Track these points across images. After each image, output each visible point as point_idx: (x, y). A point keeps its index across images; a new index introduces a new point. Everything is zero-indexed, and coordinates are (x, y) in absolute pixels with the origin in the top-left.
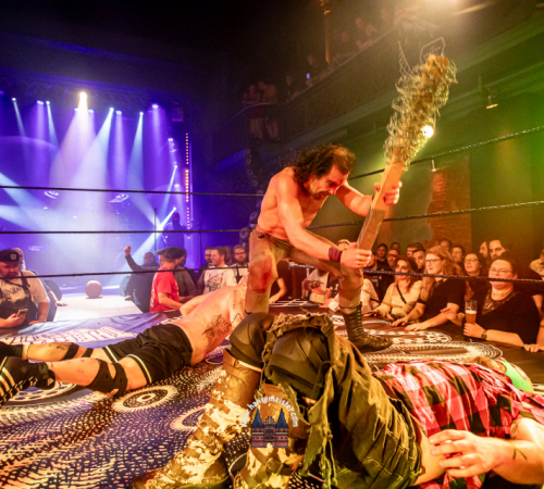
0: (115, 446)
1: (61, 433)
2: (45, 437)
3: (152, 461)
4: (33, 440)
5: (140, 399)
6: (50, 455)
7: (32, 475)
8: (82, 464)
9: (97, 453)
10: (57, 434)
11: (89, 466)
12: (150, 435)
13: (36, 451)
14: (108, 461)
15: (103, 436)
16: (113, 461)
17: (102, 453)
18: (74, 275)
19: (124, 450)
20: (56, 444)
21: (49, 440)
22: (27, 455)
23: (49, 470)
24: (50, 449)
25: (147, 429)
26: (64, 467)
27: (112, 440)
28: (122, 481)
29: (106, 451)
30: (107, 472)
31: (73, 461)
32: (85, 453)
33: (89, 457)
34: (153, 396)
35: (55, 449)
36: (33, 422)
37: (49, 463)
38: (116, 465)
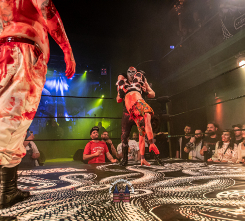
0: (80, 202)
1: (50, 198)
2: (42, 199)
3: (103, 207)
4: (35, 200)
5: (91, 188)
6: (45, 205)
7: (36, 211)
8: (63, 208)
9: (71, 204)
10: (48, 198)
11: (67, 209)
12: (100, 199)
13: (38, 204)
14: (77, 207)
15: (73, 199)
16: (80, 207)
17: (73, 204)
19: (86, 204)
20: (48, 202)
22: (32, 205)
23: (45, 210)
24: (44, 203)
25: (97, 197)
26: (53, 209)
27: (78, 200)
28: (86, 214)
29: (75, 204)
30: (78, 211)
31: (58, 207)
32: (64, 204)
33: (63, 206)
34: (98, 187)
35: (47, 203)
36: (35, 195)
37: (45, 207)
38: (82, 209)
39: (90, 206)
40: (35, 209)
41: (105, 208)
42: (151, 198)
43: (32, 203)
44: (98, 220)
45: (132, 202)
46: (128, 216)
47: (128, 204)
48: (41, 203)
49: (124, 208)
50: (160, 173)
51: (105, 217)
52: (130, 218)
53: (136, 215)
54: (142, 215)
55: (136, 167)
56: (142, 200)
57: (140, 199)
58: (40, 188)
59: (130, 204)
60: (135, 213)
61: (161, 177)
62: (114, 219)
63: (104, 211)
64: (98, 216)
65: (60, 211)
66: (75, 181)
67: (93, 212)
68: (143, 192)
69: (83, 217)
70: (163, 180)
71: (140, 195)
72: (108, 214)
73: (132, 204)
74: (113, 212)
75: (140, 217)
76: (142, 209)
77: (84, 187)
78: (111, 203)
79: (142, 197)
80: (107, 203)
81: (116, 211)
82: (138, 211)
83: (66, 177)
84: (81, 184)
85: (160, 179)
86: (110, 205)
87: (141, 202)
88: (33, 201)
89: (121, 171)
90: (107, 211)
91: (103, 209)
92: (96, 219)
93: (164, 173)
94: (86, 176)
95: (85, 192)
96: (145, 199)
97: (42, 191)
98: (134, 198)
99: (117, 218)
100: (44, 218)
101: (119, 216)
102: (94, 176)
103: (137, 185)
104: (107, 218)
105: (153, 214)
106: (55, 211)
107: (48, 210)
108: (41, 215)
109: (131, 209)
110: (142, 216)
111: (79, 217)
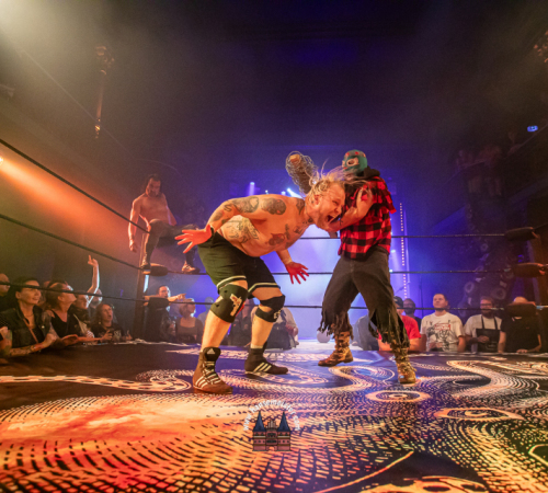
2: (312, 402)
3: (426, 431)
4: (303, 402)
5: (392, 396)
6: (322, 411)
7: (310, 417)
9: (365, 417)
10: (322, 403)
11: (361, 423)
13: (309, 408)
14: (377, 422)
16: (382, 424)
17: (369, 418)
18: (316, 307)
19: (391, 420)
20: (325, 408)
21: (316, 405)
22: (301, 408)
23: (324, 418)
24: (319, 408)
26: (337, 419)
28: (398, 436)
30: (380, 429)
31: (344, 417)
32: (353, 415)
33: (353, 419)
34: (405, 396)
36: (299, 394)
37: (322, 415)
38: (387, 426)
39: (400, 424)
40: (308, 414)
41: (429, 431)
42: (522, 428)
43: (300, 405)
44: (423, 449)
45: (483, 429)
46: (484, 453)
47: (476, 432)
48: (313, 408)
49: (470, 438)
50: (527, 379)
51: (436, 446)
52: (489, 458)
53: (499, 453)
54: (514, 455)
55: (468, 365)
56: (504, 429)
57: (500, 427)
58: (303, 382)
59: (480, 431)
60: (495, 450)
61: (532, 389)
62: (456, 455)
63: (430, 437)
64: (420, 443)
65: (349, 424)
66: (357, 379)
67: (409, 434)
68: (501, 414)
69: (393, 439)
70: (539, 396)
71: (497, 419)
72: (440, 443)
73: (486, 433)
74: (449, 440)
75: (511, 459)
76: (510, 445)
77: (379, 392)
78: (441, 424)
79: (502, 421)
80: (432, 425)
81: (456, 441)
82: (502, 447)
83: (342, 371)
84: (370, 385)
85: (530, 393)
86: (439, 429)
87: (503, 431)
88: (299, 402)
89: (439, 368)
90: (437, 438)
91: (426, 433)
92: (419, 448)
93: (536, 380)
94: (374, 370)
95: (384, 403)
96: (510, 427)
97: (309, 390)
98: (484, 422)
99: (460, 452)
100: (328, 429)
101: (464, 450)
102: (389, 374)
103: (482, 399)
104: (440, 450)
105: (538, 458)
106: (341, 422)
107: (330, 420)
108: (320, 425)
109: (484, 440)
110: (515, 459)
111: (387, 440)
